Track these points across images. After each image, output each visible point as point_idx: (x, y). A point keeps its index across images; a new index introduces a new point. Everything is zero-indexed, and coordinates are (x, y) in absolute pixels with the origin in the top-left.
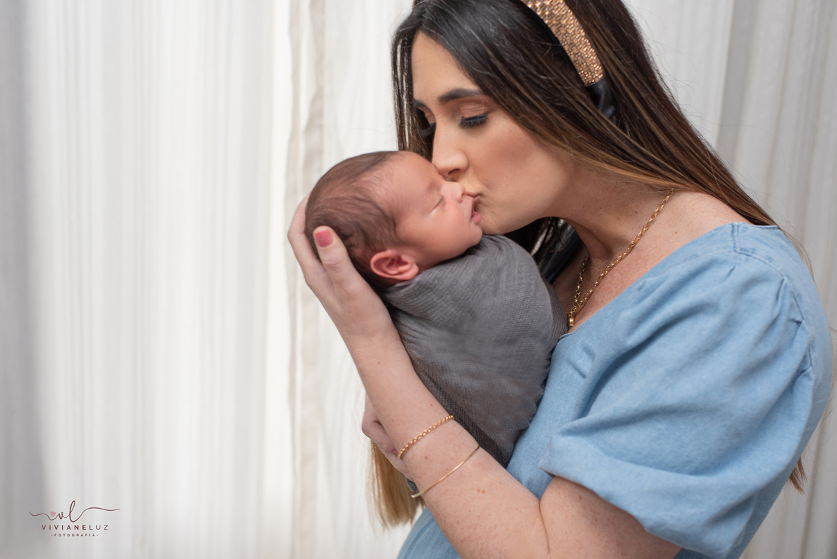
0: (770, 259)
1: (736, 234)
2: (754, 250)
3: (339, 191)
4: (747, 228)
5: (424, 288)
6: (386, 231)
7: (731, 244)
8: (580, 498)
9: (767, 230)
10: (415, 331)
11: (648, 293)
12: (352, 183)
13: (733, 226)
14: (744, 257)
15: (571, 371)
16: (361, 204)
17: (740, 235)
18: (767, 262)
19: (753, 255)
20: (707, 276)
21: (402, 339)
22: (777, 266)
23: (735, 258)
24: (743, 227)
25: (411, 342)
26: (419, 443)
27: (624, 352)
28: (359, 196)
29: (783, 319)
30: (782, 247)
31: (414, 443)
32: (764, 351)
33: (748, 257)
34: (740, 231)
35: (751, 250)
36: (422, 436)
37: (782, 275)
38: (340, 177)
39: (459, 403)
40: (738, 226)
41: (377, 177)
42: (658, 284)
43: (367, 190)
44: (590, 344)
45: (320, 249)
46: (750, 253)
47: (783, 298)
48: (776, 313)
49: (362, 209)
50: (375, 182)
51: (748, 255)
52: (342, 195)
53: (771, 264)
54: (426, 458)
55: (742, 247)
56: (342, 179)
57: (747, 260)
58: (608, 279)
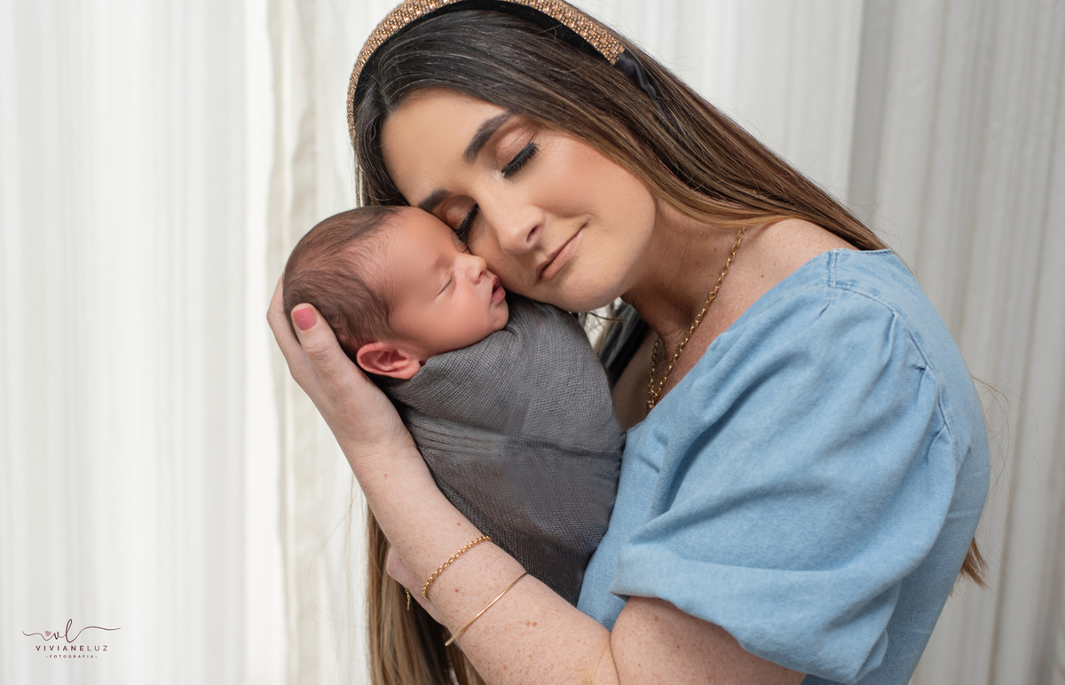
0: (875, 292)
1: (833, 265)
2: (853, 283)
3: (318, 263)
4: (848, 255)
5: (434, 377)
6: (376, 319)
7: (825, 278)
8: (656, 619)
9: (876, 256)
10: (432, 432)
11: (724, 351)
12: (335, 253)
13: (830, 255)
14: (840, 292)
15: (645, 469)
16: (346, 283)
17: (838, 265)
18: (871, 295)
19: (853, 289)
20: (795, 321)
21: (418, 446)
22: (885, 300)
23: (829, 294)
24: (844, 255)
25: (429, 447)
26: (445, 573)
27: (702, 431)
28: (342, 270)
29: (897, 365)
30: (894, 276)
31: (439, 574)
32: (875, 409)
33: (846, 292)
34: (839, 260)
35: (850, 283)
36: (449, 563)
37: (892, 311)
38: (322, 242)
39: (496, 521)
40: (837, 254)
41: (367, 248)
42: (735, 339)
43: (355, 264)
44: (665, 432)
45: (300, 332)
46: (848, 287)
47: (895, 338)
48: (886, 358)
49: (345, 288)
50: (364, 253)
51: (846, 289)
52: (322, 269)
53: (876, 298)
54: (457, 591)
55: (838, 279)
56: (326, 246)
57: (844, 295)
58: (688, 350)
